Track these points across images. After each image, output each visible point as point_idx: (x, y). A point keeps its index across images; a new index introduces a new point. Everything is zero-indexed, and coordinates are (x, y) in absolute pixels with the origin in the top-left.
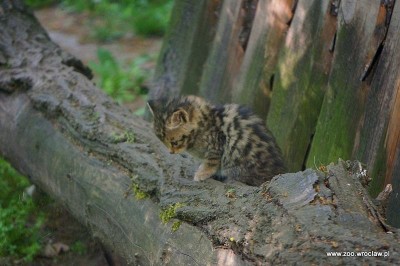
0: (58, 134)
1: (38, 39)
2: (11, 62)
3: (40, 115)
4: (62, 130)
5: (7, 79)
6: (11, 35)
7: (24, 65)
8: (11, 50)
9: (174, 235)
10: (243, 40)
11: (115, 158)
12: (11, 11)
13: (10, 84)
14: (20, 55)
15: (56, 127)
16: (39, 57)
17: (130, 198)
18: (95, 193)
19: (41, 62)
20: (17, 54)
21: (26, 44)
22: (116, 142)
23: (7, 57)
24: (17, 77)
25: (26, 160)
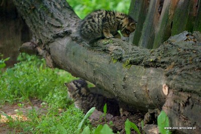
0: (82, 48)
1: (75, 17)
2: (63, 26)
3: (75, 42)
4: (84, 46)
5: (62, 31)
6: (64, 16)
7: (68, 26)
8: (63, 21)
9: (129, 70)
10: (160, 10)
11: (105, 51)
12: (64, 7)
13: (63, 33)
14: (67, 23)
15: (81, 46)
16: (75, 23)
17: (111, 63)
18: (97, 65)
19: (76, 24)
20: (66, 23)
21: (70, 19)
22: (105, 44)
23: (62, 24)
24: (65, 30)
25: (69, 61)
